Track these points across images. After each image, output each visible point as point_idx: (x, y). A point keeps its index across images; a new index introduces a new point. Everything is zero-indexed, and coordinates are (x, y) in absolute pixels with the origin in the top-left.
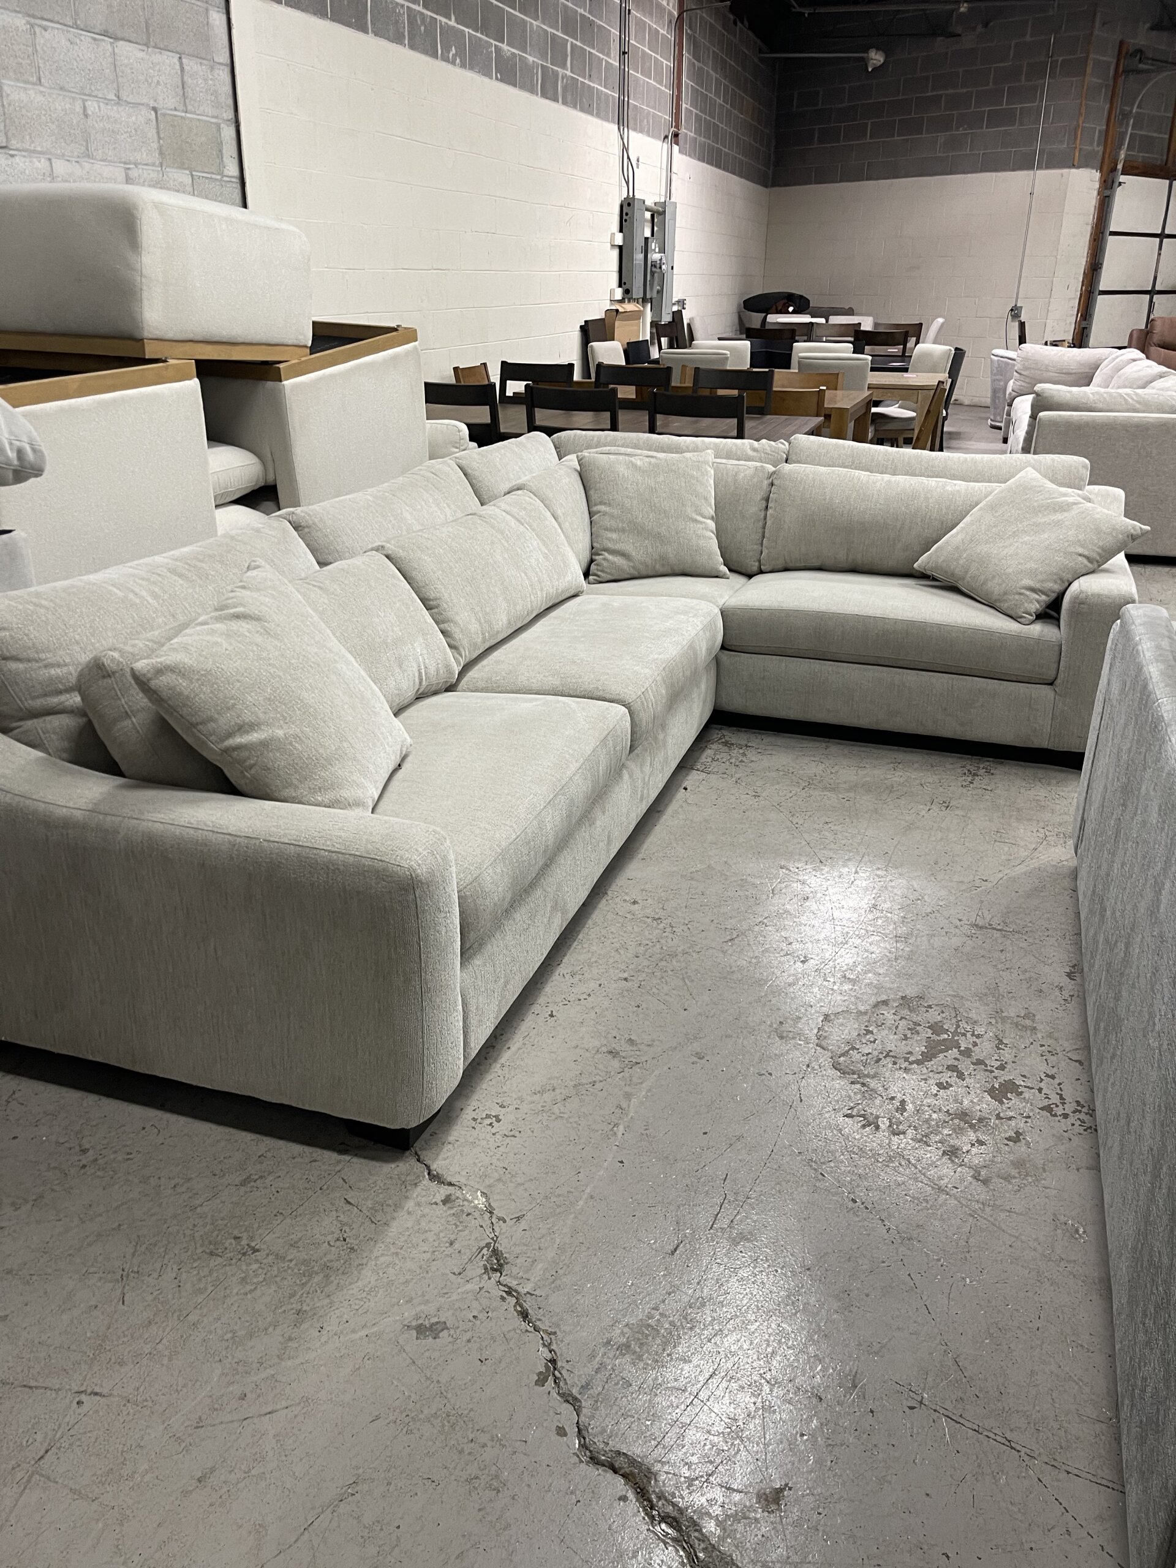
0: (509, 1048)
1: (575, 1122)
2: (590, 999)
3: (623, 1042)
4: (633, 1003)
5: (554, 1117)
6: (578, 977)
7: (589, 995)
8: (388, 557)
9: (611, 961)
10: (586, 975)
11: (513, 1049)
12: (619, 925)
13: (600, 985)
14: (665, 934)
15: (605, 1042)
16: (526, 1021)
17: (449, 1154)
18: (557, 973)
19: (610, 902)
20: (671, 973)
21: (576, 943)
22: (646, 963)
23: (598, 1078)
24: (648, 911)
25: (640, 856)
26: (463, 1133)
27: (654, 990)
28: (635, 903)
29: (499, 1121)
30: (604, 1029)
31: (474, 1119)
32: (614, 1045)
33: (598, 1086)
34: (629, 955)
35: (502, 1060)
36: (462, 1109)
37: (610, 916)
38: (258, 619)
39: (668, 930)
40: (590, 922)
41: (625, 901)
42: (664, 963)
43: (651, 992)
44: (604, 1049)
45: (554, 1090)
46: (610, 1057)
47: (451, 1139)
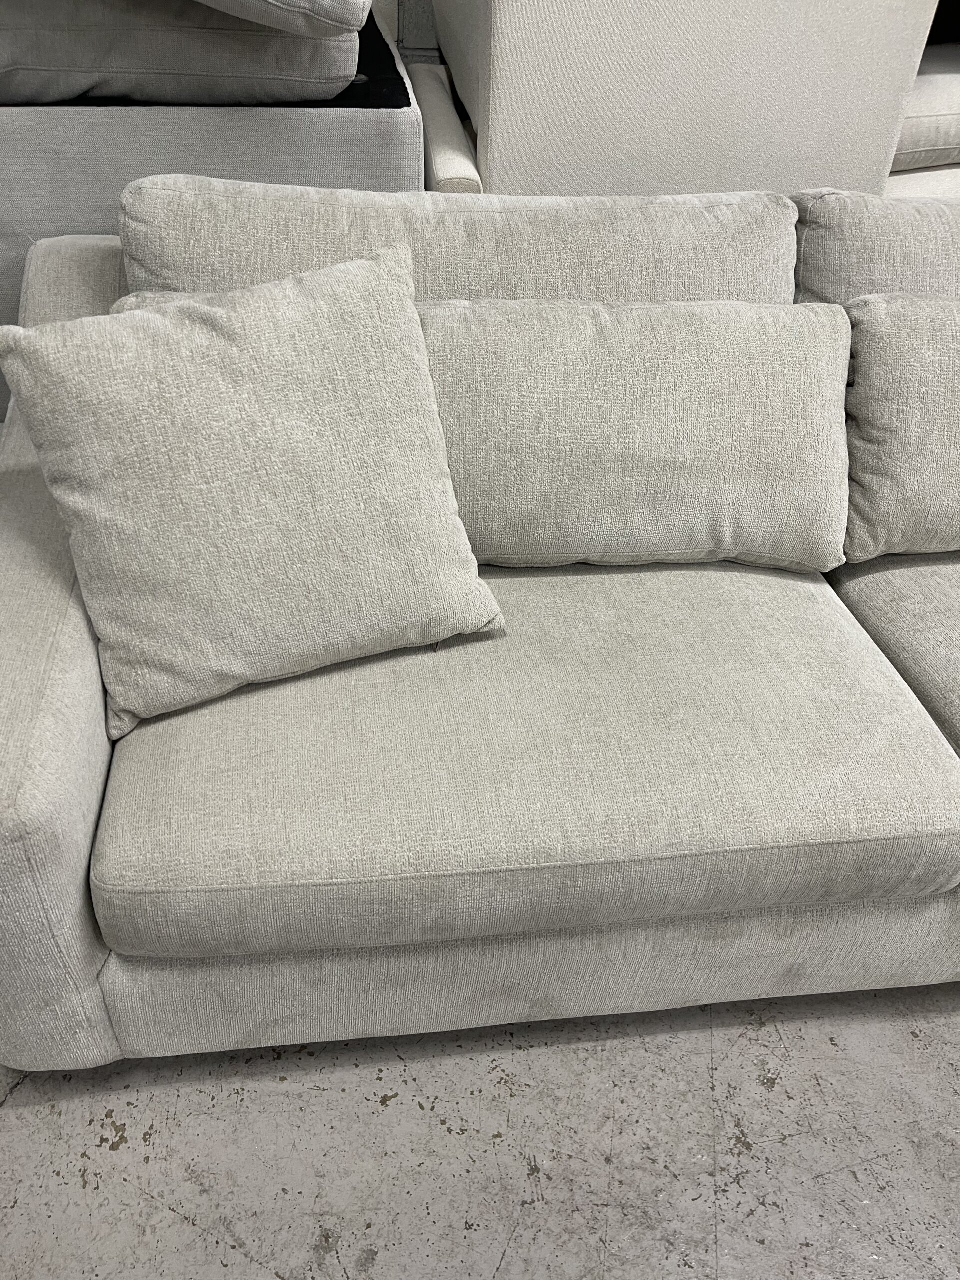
0: (283, 1079)
1: (138, 1260)
2: (454, 1138)
3: (364, 1244)
4: (475, 1212)
5: (140, 1221)
6: (503, 1091)
7: (463, 1131)
8: (854, 326)
9: (574, 1122)
10: (514, 1101)
11: (285, 1086)
12: (682, 1087)
13: (499, 1136)
14: (705, 1178)
15: (348, 1217)
16: (357, 1071)
17: (31, 1118)
18: (494, 1055)
19: (744, 1041)
20: (593, 1240)
21: (589, 1045)
22: (599, 1184)
23: (252, 1247)
24: (759, 1116)
25: (921, 1025)
26: (78, 1115)
27: (528, 1235)
28: (770, 1083)
29: (114, 1147)
30: (385, 1198)
31: (109, 1115)
32: (346, 1234)
33: (237, 1257)
34: (606, 1145)
35: (250, 1085)
36: (127, 1087)
37: (701, 1062)
38: (231, 337)
39: (720, 1179)
40: (662, 1038)
41: (764, 1063)
42: (613, 1214)
43: (520, 1230)
44: (330, 1223)
45: (205, 1191)
46: (314, 1241)
47: (63, 1105)
